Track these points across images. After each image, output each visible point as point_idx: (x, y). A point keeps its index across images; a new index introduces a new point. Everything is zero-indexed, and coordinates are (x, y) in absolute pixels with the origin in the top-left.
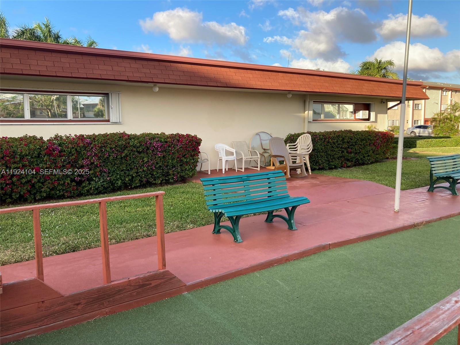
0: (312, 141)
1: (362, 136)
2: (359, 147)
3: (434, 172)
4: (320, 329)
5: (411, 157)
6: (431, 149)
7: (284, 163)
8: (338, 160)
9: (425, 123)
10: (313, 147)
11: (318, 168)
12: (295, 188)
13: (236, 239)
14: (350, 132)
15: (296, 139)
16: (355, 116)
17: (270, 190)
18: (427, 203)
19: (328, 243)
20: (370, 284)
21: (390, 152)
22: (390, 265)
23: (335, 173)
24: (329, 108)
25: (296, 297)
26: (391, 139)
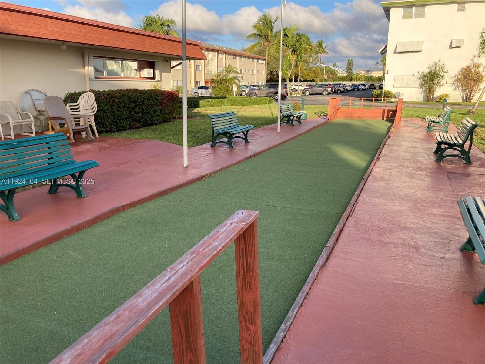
0: (96, 100)
1: (149, 95)
2: (147, 107)
3: (215, 128)
4: (119, 288)
5: (196, 116)
6: (211, 108)
7: (66, 126)
8: (126, 121)
9: (206, 84)
10: (98, 107)
11: (105, 131)
12: (81, 153)
13: (11, 217)
14: (136, 90)
15: (77, 98)
16: (140, 75)
17: (50, 156)
18: (211, 157)
19: (122, 205)
20: (165, 236)
21: (177, 111)
22: (182, 216)
23: (123, 135)
24: (112, 65)
25: (91, 263)
26: (176, 99)
